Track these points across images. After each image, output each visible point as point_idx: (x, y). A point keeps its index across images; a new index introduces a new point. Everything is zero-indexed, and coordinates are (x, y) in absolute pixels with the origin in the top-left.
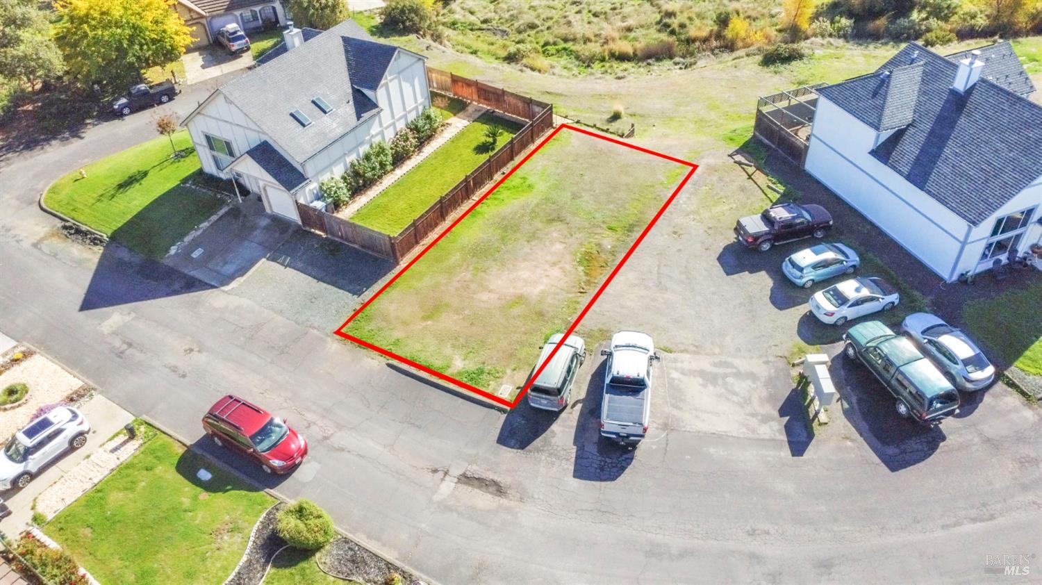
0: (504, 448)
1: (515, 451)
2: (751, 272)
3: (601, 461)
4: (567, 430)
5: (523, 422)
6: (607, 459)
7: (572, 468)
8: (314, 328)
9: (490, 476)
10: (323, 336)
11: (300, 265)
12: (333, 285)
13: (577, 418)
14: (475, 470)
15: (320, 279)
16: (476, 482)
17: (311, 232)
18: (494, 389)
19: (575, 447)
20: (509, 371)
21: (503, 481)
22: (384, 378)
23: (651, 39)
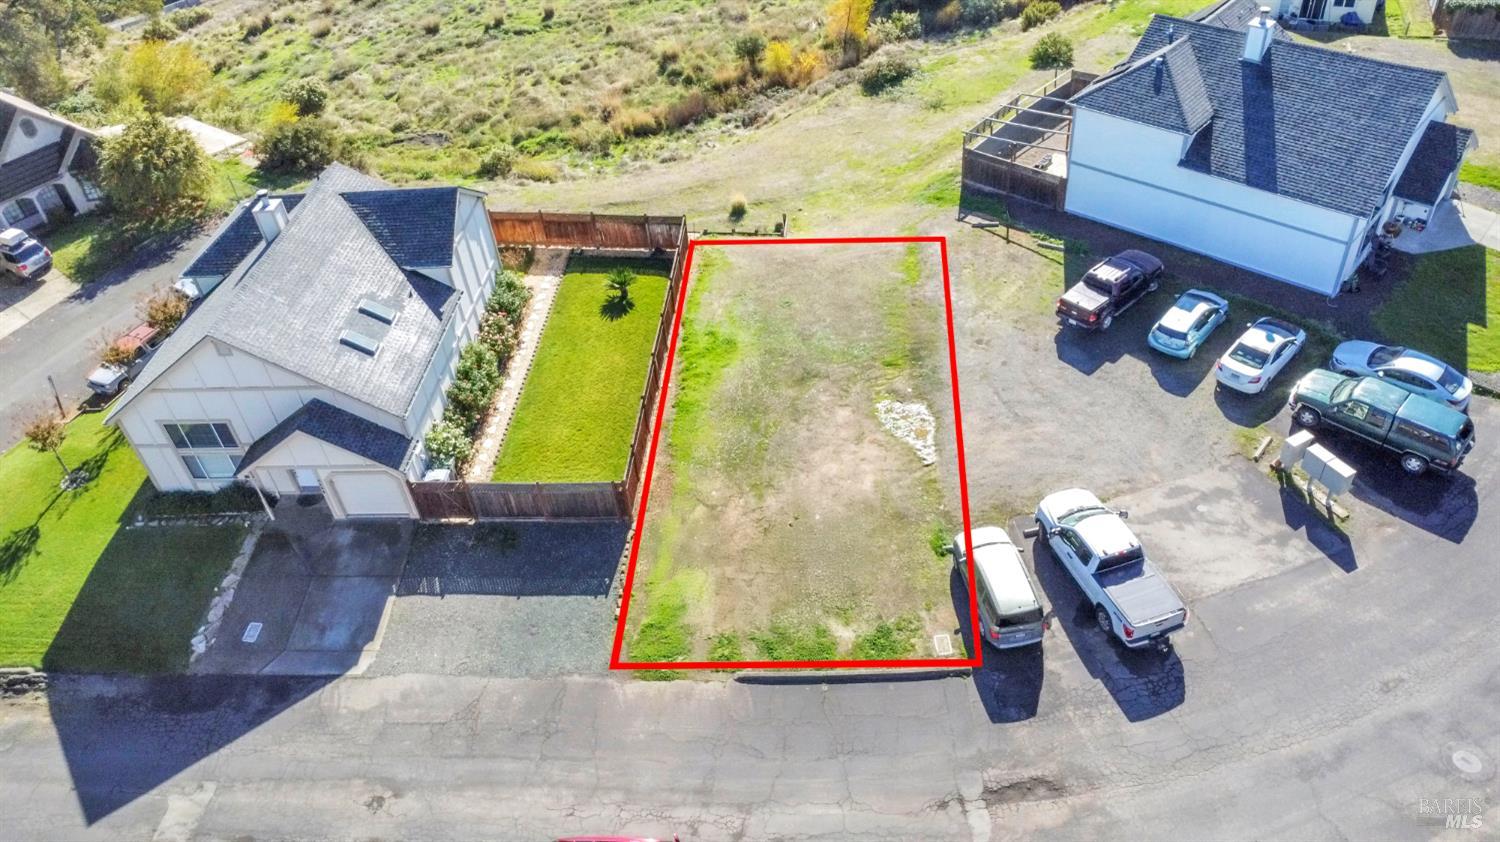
0: (1008, 725)
1: (1026, 722)
2: (1113, 361)
3: (1146, 683)
4: (1068, 661)
5: (1003, 677)
6: (1151, 678)
7: (1118, 710)
8: (570, 673)
9: (1026, 774)
10: (597, 680)
11: (464, 583)
12: (547, 594)
13: (1067, 640)
14: (997, 775)
15: (519, 593)
16: (1010, 792)
17: (441, 525)
18: (927, 648)
19: (1098, 680)
20: (923, 614)
21: (1047, 773)
22: (751, 703)
23: (668, 97)
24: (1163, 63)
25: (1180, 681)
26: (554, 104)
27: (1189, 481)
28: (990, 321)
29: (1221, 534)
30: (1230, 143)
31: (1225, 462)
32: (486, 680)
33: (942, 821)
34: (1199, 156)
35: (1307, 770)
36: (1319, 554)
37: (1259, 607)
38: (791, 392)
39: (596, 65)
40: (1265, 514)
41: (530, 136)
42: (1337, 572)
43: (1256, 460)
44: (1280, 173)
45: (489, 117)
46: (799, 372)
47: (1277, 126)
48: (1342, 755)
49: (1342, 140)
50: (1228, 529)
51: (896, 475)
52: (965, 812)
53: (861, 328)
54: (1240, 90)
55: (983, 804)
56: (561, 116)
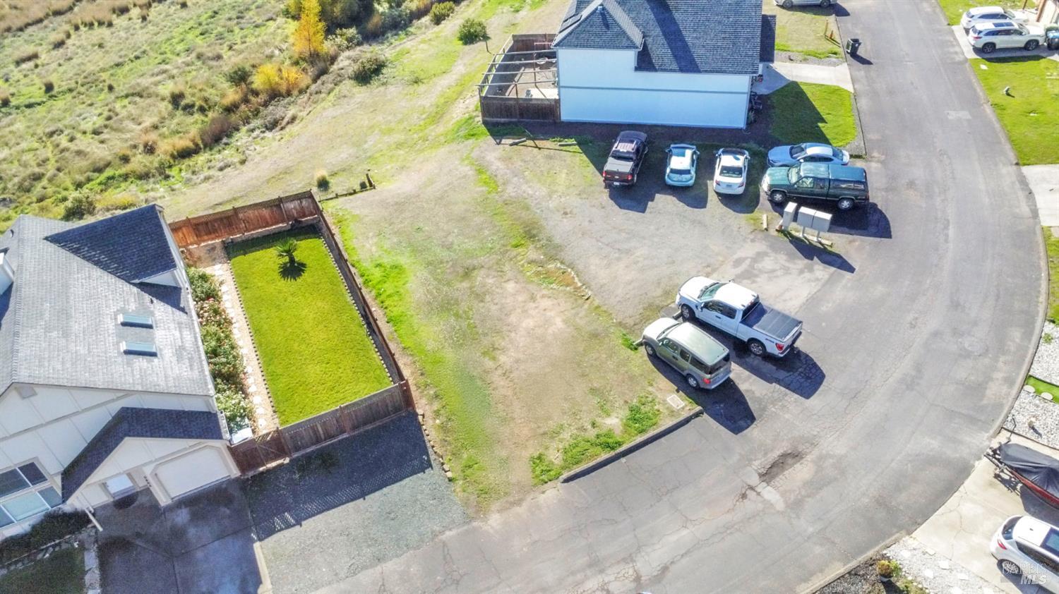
0: (745, 432)
1: (753, 426)
2: (652, 200)
3: (799, 375)
4: (751, 380)
5: (722, 405)
6: (800, 370)
7: (796, 396)
8: (442, 532)
9: (775, 455)
10: (466, 528)
11: (311, 507)
12: (385, 486)
13: (741, 369)
14: (760, 463)
15: (363, 495)
16: (775, 469)
17: (262, 473)
18: (668, 408)
19: (774, 384)
20: (650, 389)
21: (785, 449)
22: (583, 492)
23: (194, 126)
24: (604, 9)
25: (815, 365)
26: (100, 152)
27: (739, 254)
28: (563, 199)
29: (777, 277)
30: (660, 50)
31: (752, 237)
32: (379, 567)
33: (750, 505)
34: (645, 62)
35: (909, 384)
36: (833, 269)
37: (824, 309)
38: (465, 284)
39: (117, 115)
40: (791, 257)
41: (89, 180)
42: (848, 275)
43: (766, 229)
44: (698, 61)
45: (43, 175)
46: (461, 271)
47: (684, 33)
48: (918, 368)
49: (725, 32)
50: (779, 273)
51: (573, 311)
52: (759, 494)
53: (481, 229)
54: (652, 16)
55: (764, 484)
56: (109, 158)
